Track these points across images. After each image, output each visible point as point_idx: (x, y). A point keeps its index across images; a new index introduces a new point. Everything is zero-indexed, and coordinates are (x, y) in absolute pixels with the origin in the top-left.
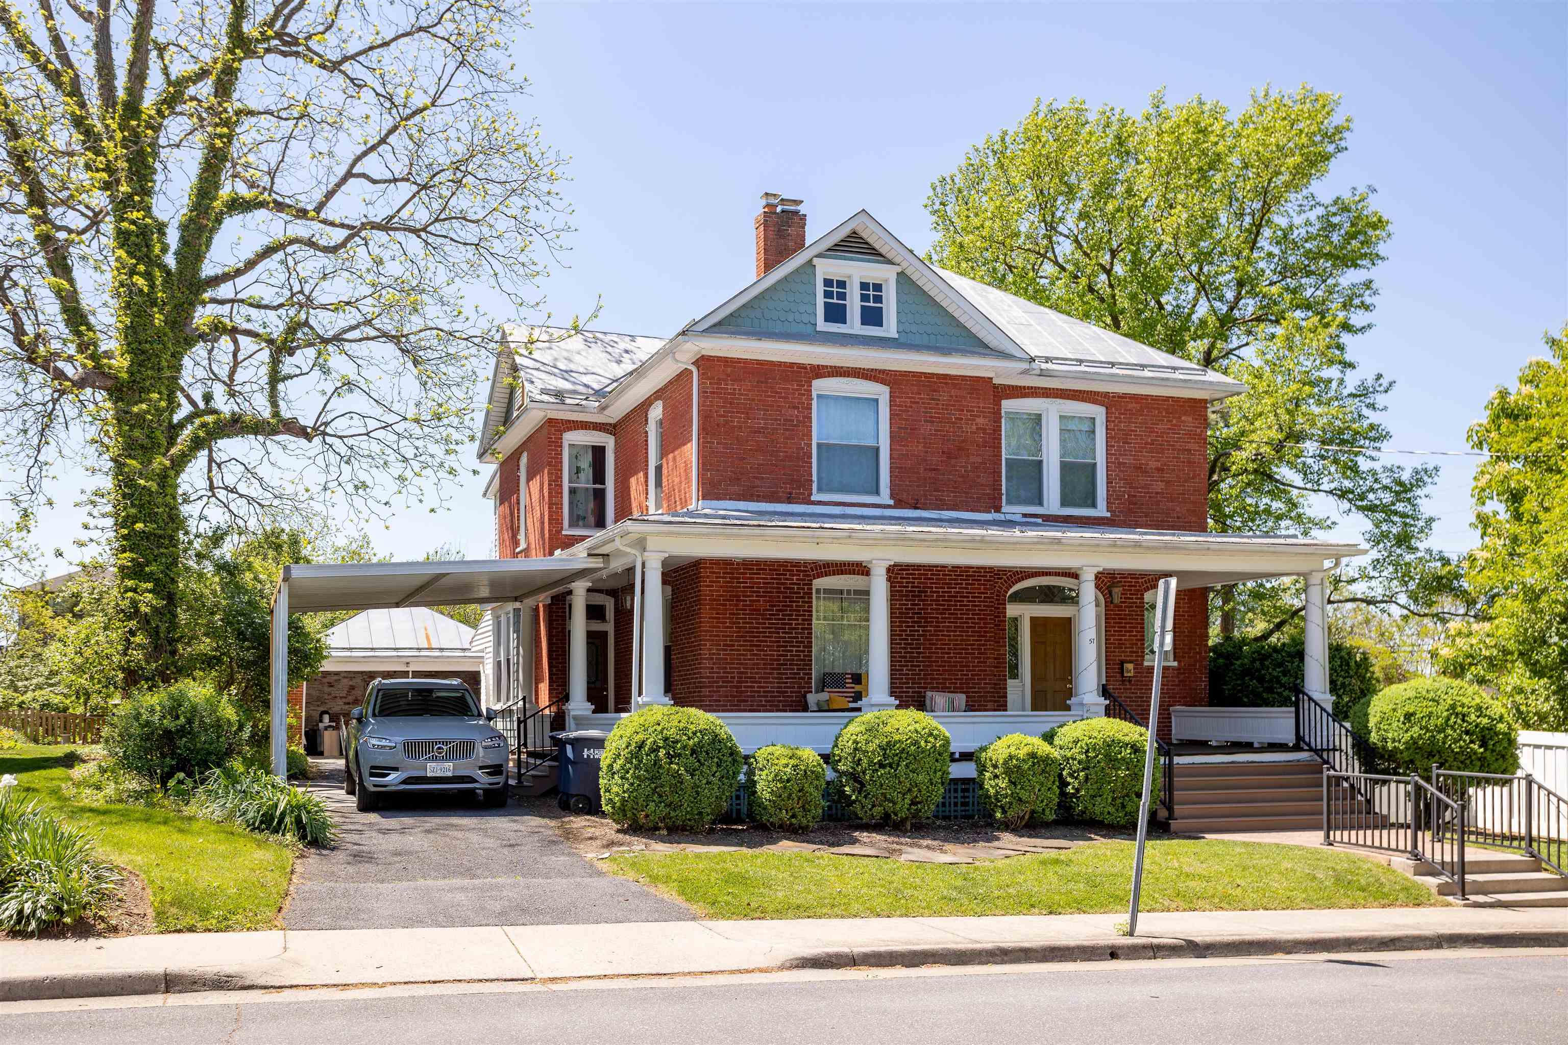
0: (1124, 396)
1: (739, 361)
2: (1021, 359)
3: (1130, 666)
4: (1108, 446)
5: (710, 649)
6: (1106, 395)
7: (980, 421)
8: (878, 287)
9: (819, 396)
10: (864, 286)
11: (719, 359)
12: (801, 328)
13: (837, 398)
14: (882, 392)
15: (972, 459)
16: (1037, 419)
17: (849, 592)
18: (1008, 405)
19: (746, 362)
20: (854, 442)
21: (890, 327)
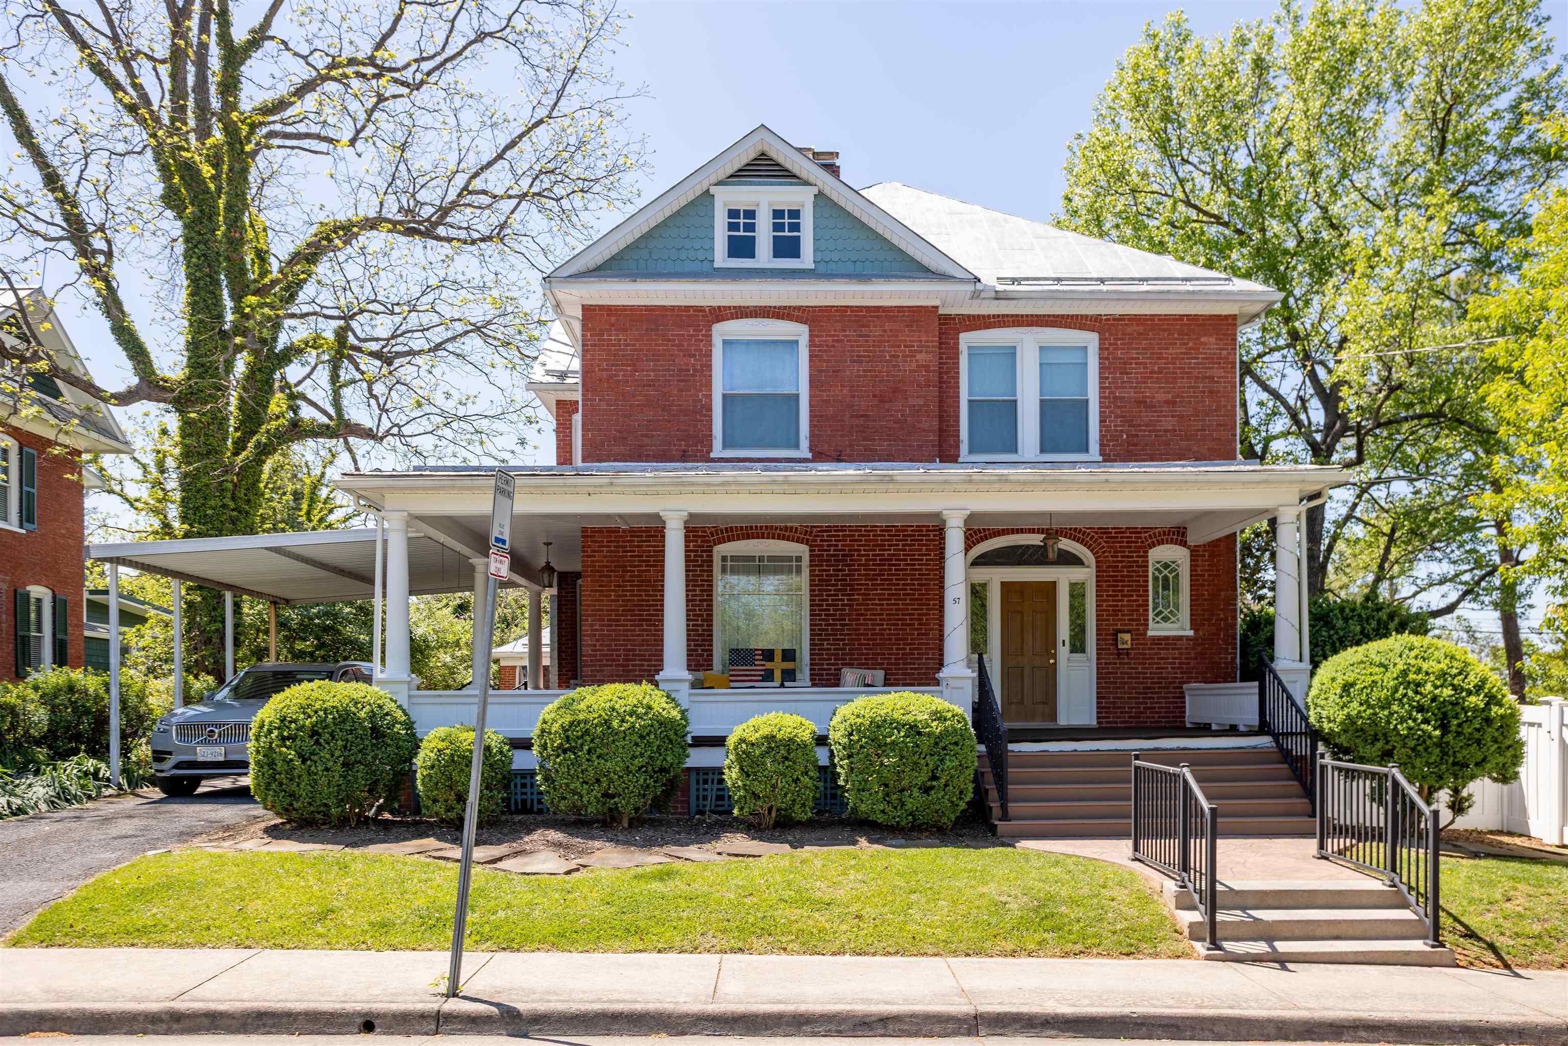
0: (1122, 318)
1: (624, 308)
2: (962, 281)
3: (1127, 637)
4: (1102, 379)
5: (591, 625)
6: (1097, 318)
7: (921, 357)
8: (795, 214)
9: (725, 342)
10: (778, 214)
11: (601, 307)
12: (696, 267)
13: (748, 343)
14: (800, 332)
15: (911, 401)
16: (1011, 353)
17: (761, 559)
18: (967, 340)
19: (632, 308)
20: (768, 390)
21: (807, 259)
